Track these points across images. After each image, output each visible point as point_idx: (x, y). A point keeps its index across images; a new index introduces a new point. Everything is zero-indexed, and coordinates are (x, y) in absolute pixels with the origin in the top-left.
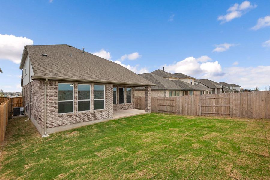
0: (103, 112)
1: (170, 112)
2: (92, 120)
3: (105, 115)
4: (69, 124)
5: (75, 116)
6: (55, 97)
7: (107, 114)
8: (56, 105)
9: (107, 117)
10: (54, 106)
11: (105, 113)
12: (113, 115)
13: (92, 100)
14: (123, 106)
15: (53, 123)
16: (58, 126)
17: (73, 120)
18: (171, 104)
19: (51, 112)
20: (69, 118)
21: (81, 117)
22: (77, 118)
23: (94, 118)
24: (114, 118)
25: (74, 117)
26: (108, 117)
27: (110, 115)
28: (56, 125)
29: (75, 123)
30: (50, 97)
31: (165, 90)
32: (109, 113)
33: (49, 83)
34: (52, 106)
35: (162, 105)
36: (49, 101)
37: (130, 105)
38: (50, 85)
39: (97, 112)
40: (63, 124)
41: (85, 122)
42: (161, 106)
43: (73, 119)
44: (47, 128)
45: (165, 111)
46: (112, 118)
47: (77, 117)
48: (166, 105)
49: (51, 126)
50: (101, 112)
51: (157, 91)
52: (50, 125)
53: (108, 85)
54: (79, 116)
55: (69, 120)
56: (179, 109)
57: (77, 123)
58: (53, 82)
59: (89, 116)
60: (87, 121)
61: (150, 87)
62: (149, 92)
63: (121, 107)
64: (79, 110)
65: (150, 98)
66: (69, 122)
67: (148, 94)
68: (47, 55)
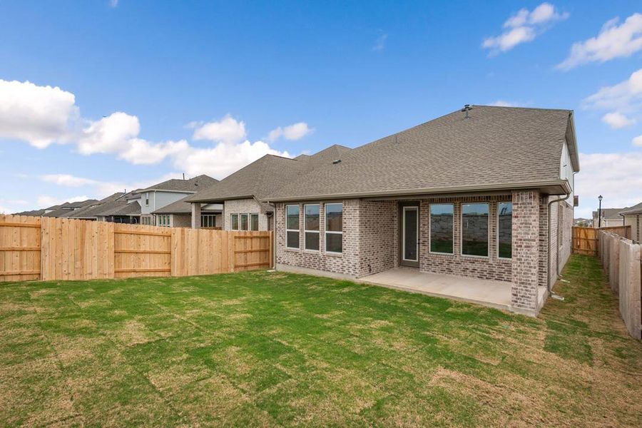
0: (338, 259)
2: (320, 270)
3: (341, 266)
4: (294, 265)
5: (300, 254)
6: (283, 224)
7: (344, 265)
8: (283, 235)
11: (341, 262)
13: (323, 232)
14: (477, 266)
15: (281, 258)
16: (284, 263)
17: (297, 260)
19: (279, 243)
20: (294, 256)
21: (307, 259)
22: (302, 259)
23: (323, 266)
24: (359, 279)
26: (347, 271)
27: (351, 270)
28: (283, 261)
29: (299, 266)
30: (279, 224)
32: (350, 265)
33: (278, 207)
34: (280, 236)
36: (277, 229)
39: (330, 256)
40: (289, 262)
41: (311, 268)
43: (298, 258)
44: (276, 262)
47: (302, 257)
49: (279, 261)
50: (334, 257)
52: (278, 259)
54: (304, 257)
55: (294, 260)
57: (301, 267)
58: (281, 205)
59: (316, 261)
61: (524, 196)
62: (516, 217)
63: (470, 266)
64: (307, 248)
65: (526, 247)
66: (294, 262)
67: (514, 227)
68: (340, 161)
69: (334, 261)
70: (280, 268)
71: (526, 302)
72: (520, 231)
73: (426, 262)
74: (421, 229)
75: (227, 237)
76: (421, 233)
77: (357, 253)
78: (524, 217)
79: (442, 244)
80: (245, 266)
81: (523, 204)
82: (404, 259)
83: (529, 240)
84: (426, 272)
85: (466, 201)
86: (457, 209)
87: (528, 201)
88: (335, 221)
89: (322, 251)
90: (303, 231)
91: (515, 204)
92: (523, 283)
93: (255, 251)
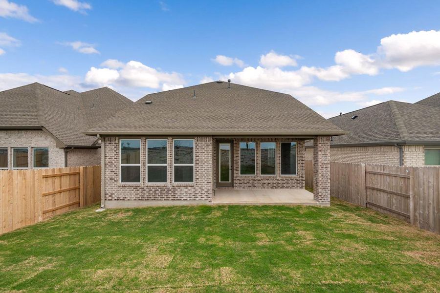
0: (190, 188)
1: (399, 214)
2: (168, 200)
3: (193, 194)
4: (133, 199)
5: (141, 188)
6: (115, 158)
7: (197, 192)
8: (116, 170)
9: (197, 199)
10: (113, 172)
11: (193, 190)
12: (210, 196)
13: (170, 165)
14: (270, 181)
15: (113, 194)
16: (118, 199)
17: (138, 194)
18: (401, 190)
19: (110, 179)
20: (132, 190)
21: (151, 192)
22: (145, 192)
23: (172, 196)
24: (213, 202)
25: (141, 190)
26: (199, 198)
27: (203, 196)
28: (116, 198)
29: (142, 200)
30: (109, 159)
31: (400, 145)
32: (203, 192)
33: (108, 140)
34: (112, 172)
35: (378, 190)
36: (108, 164)
37: (291, 178)
38: (109, 142)
39: (179, 187)
40: (126, 198)
41: (158, 200)
42: (375, 192)
43: (138, 192)
44: (106, 200)
45: (385, 209)
46: (210, 201)
47: (145, 190)
48: (388, 190)
49: (110, 198)
50: (186, 187)
51: (379, 149)
52: (109, 196)
53: (199, 139)
54: (147, 190)
55: (133, 194)
56: (424, 209)
57: (144, 200)
58: (113, 139)
59: (164, 192)
60: (160, 200)
61: (324, 139)
62: (321, 151)
63: (266, 182)
64: (149, 181)
65: (325, 168)
66: (134, 197)
67: (319, 156)
68: (152, 102)
69: (186, 190)
70: (111, 205)
71: (326, 199)
72: (322, 159)
73: (238, 182)
74: (235, 159)
75: (34, 178)
76: (235, 162)
77: (210, 181)
78: (324, 151)
79: (248, 169)
80: (53, 211)
81: (323, 143)
82: (220, 181)
83: (327, 164)
84: (239, 189)
85: (264, 140)
86: (257, 146)
87: (326, 142)
88: (185, 154)
89: (170, 182)
90: (144, 165)
91: (320, 143)
92: (324, 188)
93: (64, 191)
